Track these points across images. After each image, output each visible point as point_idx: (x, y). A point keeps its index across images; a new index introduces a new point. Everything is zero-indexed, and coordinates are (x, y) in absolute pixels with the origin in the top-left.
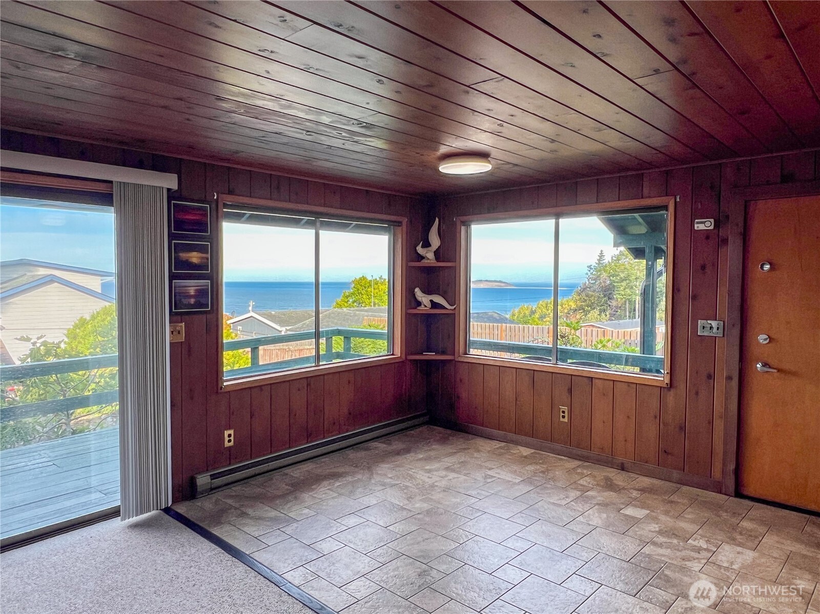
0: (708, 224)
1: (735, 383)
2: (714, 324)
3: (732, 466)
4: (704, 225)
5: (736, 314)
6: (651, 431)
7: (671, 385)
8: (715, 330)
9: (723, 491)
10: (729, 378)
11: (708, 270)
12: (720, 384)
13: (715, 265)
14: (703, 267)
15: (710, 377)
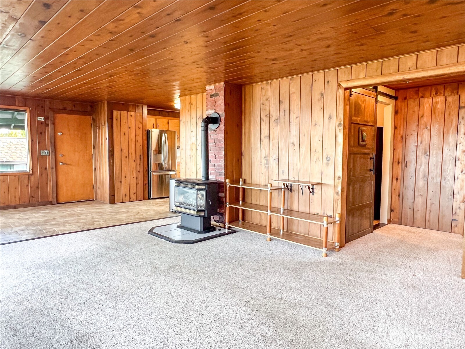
0: (42, 119)
1: (54, 170)
2: (46, 151)
3: (55, 195)
4: (41, 119)
5: (53, 148)
6: (26, 191)
7: (33, 173)
8: (47, 153)
9: (53, 204)
10: (52, 168)
11: (43, 134)
12: (49, 171)
13: (45, 132)
14: (41, 133)
15: (46, 169)
